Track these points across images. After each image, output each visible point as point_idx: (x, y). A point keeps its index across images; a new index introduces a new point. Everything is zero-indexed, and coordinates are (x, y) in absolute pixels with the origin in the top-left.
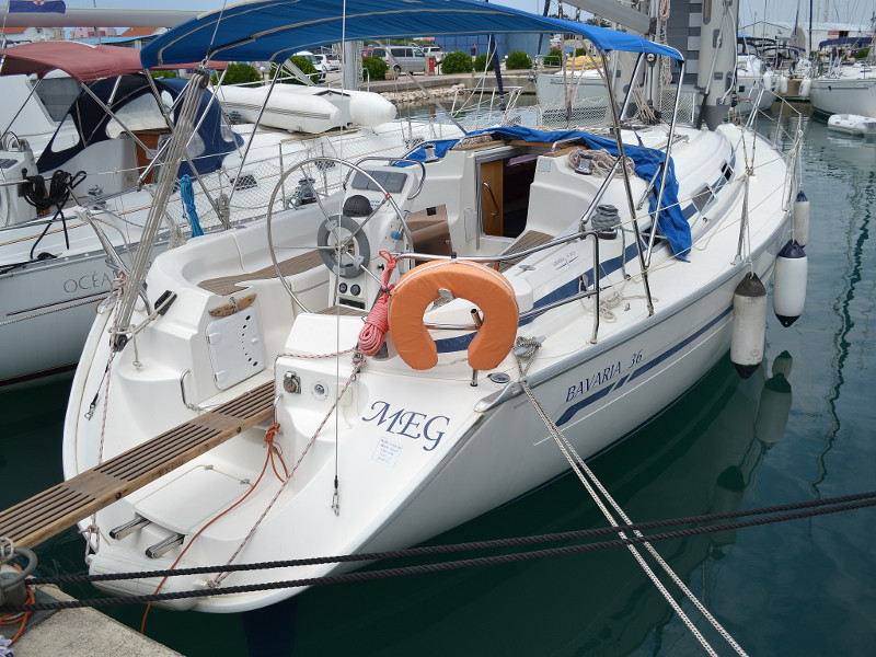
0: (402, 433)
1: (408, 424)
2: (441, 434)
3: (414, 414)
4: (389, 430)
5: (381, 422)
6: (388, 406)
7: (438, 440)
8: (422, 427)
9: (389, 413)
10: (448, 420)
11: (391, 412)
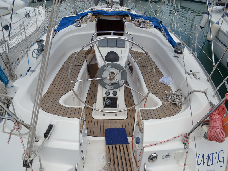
0: (212, 164)
1: (213, 159)
2: (223, 158)
3: (213, 154)
4: (208, 165)
5: (204, 163)
6: (203, 154)
7: (223, 161)
8: (217, 158)
9: (205, 158)
10: (223, 151)
11: (206, 157)
